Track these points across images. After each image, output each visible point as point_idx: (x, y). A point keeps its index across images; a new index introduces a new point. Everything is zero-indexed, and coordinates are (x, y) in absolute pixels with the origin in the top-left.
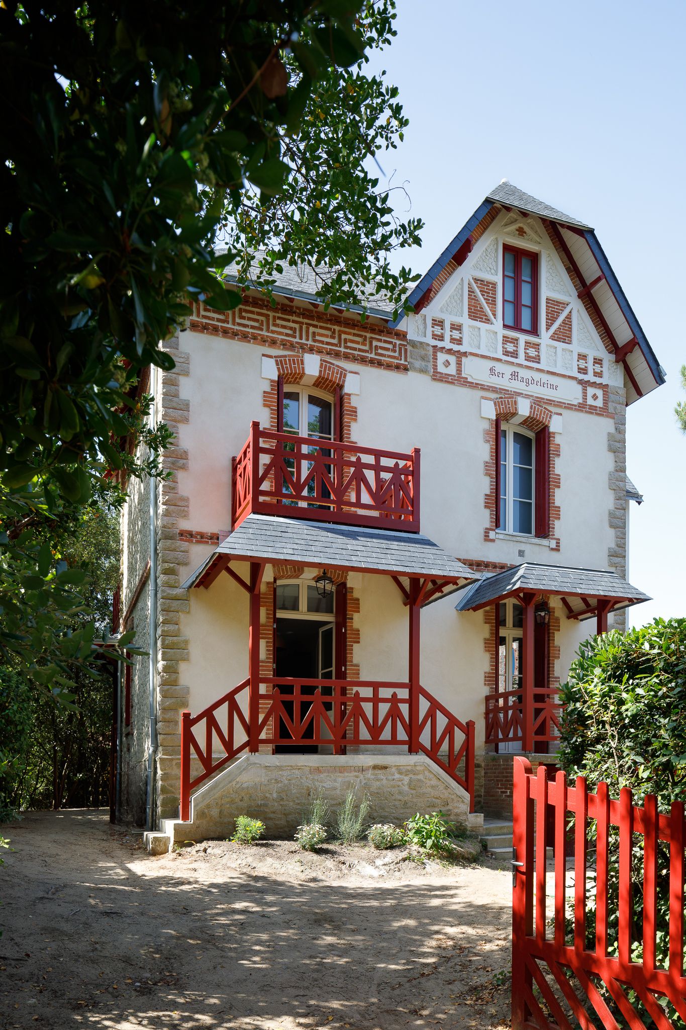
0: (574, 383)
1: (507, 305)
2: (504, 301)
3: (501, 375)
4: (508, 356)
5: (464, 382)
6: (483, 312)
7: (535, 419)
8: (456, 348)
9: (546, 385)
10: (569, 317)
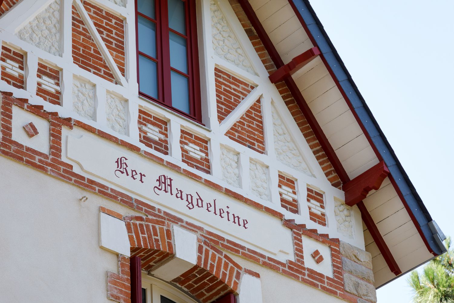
0: (276, 223)
1: (144, 63)
2: (139, 54)
3: (138, 177)
4: (150, 146)
5: (64, 171)
6: (101, 59)
7: (209, 274)
8: (49, 107)
9: (225, 215)
10: (257, 107)
